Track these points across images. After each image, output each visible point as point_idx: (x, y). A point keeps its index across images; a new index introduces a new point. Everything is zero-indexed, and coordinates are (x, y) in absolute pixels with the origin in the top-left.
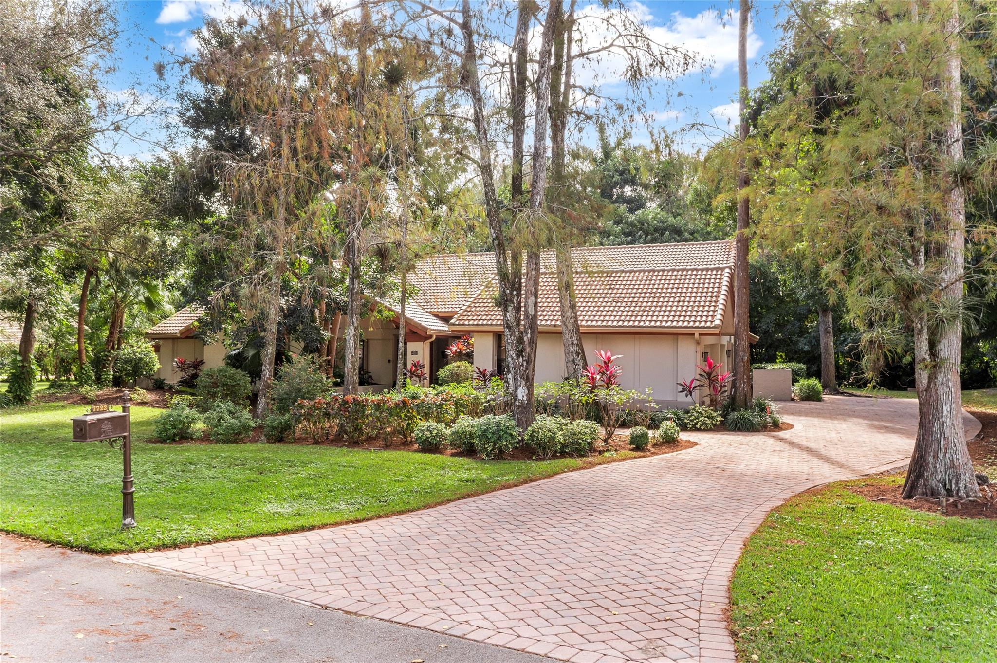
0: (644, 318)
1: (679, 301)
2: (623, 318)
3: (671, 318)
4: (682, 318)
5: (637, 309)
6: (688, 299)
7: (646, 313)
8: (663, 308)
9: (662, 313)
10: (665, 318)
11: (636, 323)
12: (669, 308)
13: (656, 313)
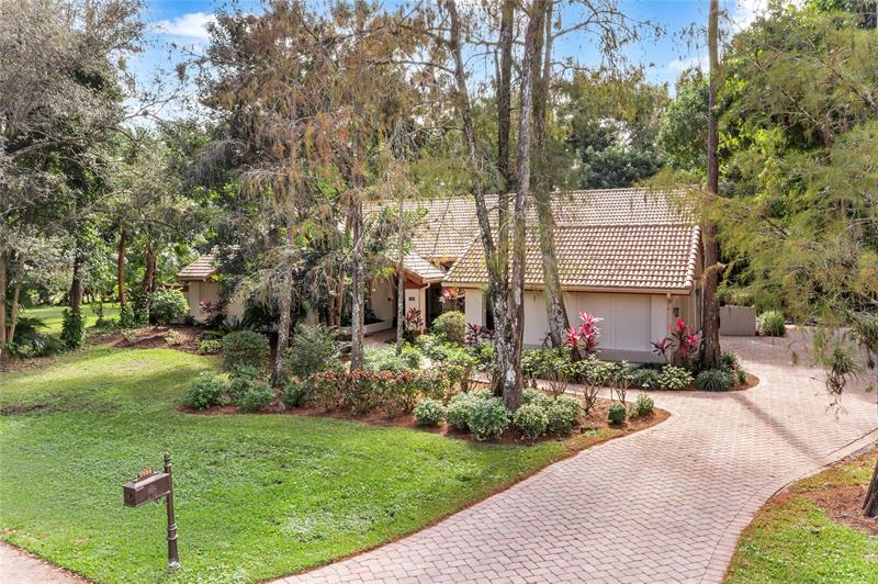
0: (619, 278)
1: (652, 260)
2: (600, 277)
3: (645, 278)
4: (655, 278)
5: (613, 267)
6: (660, 258)
7: (621, 273)
8: (638, 267)
9: (636, 273)
10: (640, 278)
11: (613, 283)
12: (643, 268)
13: (631, 273)
